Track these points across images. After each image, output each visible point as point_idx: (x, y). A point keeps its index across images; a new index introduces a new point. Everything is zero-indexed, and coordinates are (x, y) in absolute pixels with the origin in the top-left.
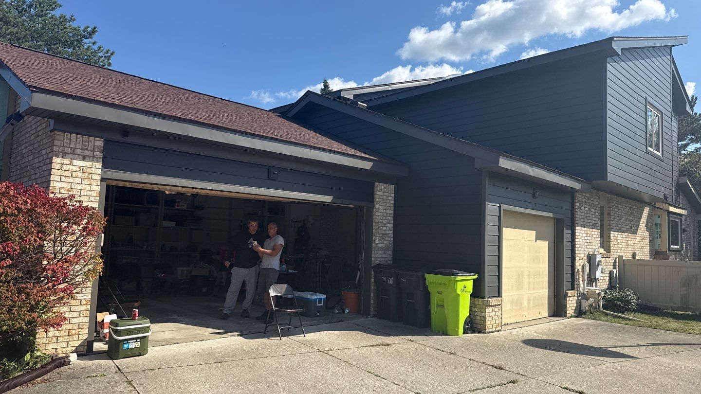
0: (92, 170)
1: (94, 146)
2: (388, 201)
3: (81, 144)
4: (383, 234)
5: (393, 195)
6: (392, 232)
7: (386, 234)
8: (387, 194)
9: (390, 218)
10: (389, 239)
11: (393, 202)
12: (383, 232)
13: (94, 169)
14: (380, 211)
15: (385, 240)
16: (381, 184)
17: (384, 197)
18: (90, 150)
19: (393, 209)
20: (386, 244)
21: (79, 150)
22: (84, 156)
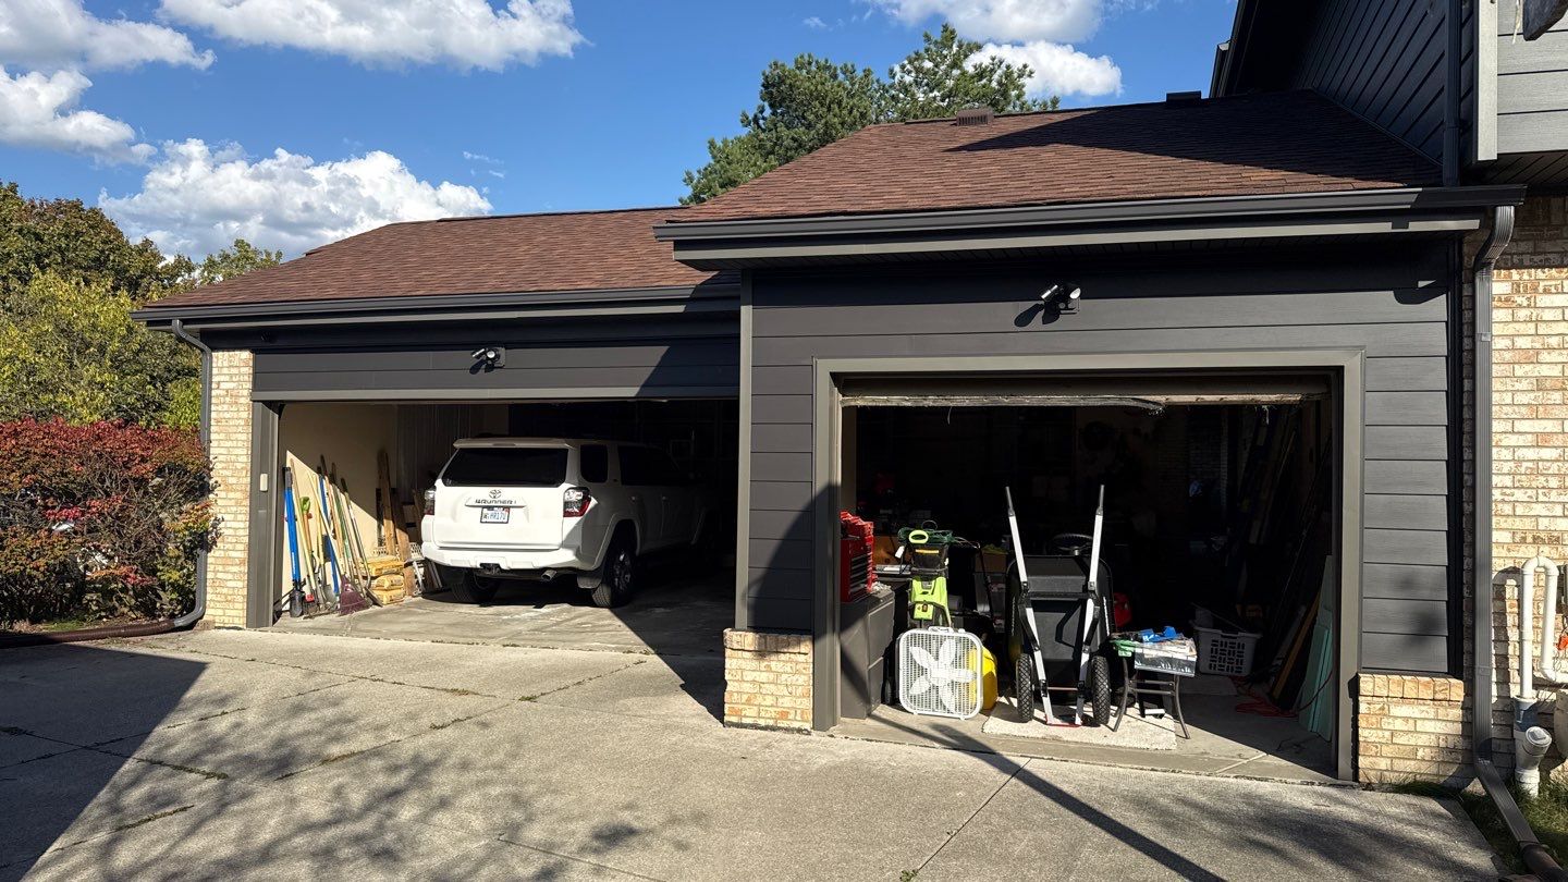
3: (228, 361)
18: (239, 367)
22: (231, 375)
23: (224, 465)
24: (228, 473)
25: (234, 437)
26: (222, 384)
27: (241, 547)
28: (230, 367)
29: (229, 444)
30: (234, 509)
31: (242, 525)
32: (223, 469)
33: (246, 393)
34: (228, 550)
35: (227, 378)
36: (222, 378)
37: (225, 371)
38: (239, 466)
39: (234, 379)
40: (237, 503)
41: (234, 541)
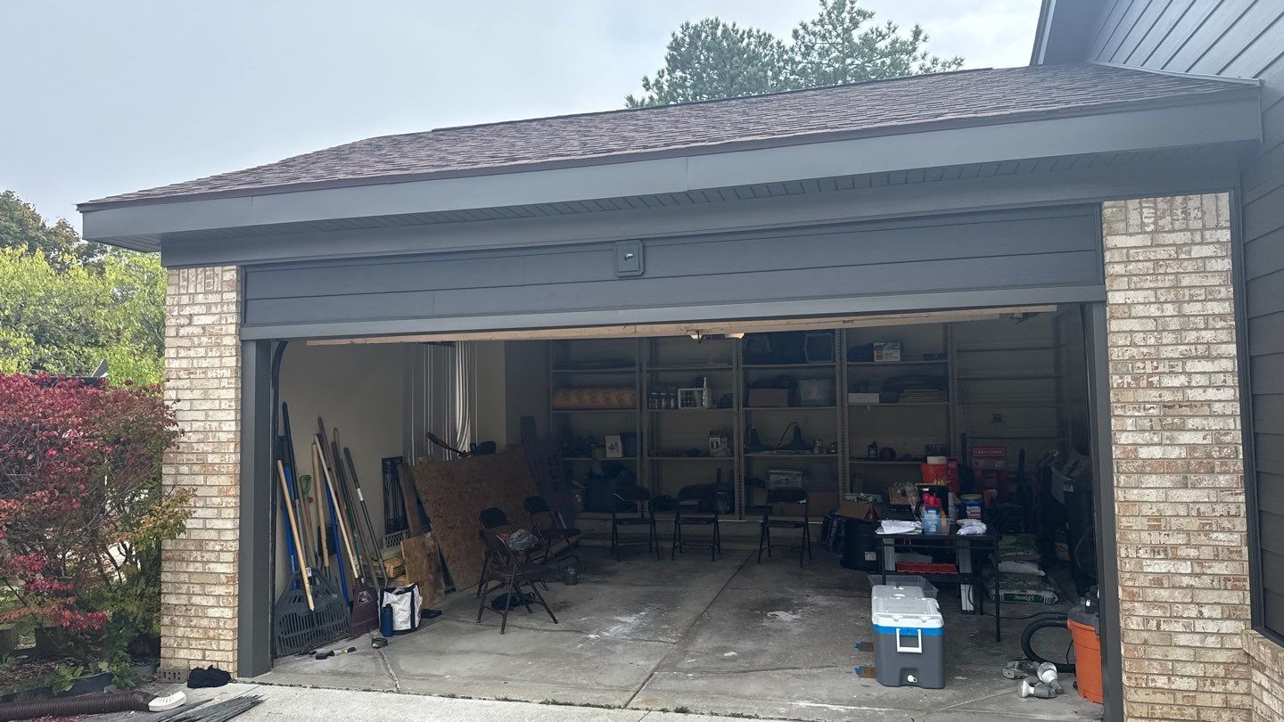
0: (221, 329)
1: (223, 281)
2: (1189, 266)
3: (203, 283)
4: (1167, 406)
5: (1225, 235)
6: (1229, 393)
7: (1192, 404)
8: (1179, 238)
9: (1208, 335)
10: (1215, 424)
11: (1226, 264)
12: (1168, 397)
13: (224, 327)
14: (1139, 310)
15: (1182, 429)
16: (1133, 204)
17: (1162, 254)
18: (217, 292)
19: (1227, 292)
20: (1192, 447)
21: (201, 296)
33: (230, 329)
36: (196, 309)
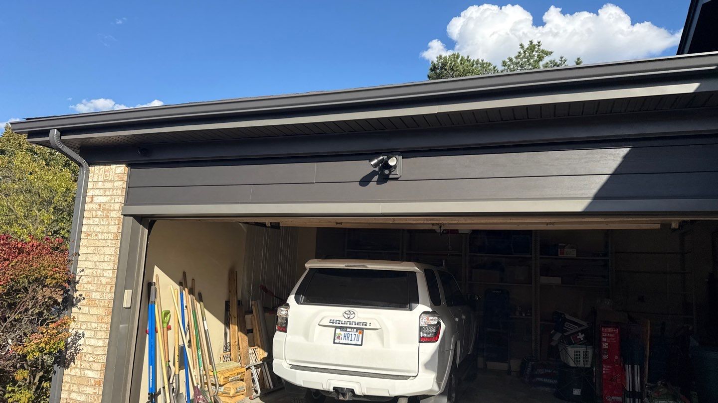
0: (111, 206)
1: (115, 174)
3: (103, 175)
18: (111, 181)
21: (100, 183)
22: (105, 189)
23: (89, 279)
24: (94, 288)
25: (102, 251)
26: (95, 198)
27: (97, 366)
28: (105, 181)
29: (96, 258)
30: (95, 325)
31: (100, 343)
32: (89, 283)
33: (117, 206)
34: (85, 369)
35: (101, 192)
36: (97, 192)
37: (100, 185)
38: (104, 281)
39: (107, 193)
40: (98, 319)
41: (92, 359)
